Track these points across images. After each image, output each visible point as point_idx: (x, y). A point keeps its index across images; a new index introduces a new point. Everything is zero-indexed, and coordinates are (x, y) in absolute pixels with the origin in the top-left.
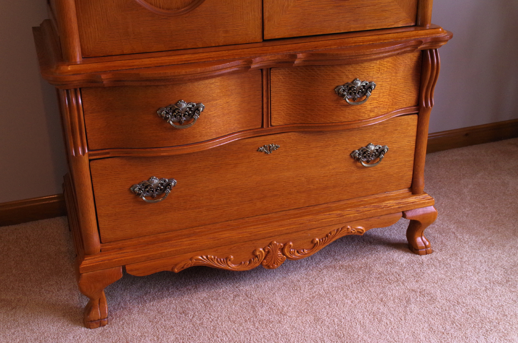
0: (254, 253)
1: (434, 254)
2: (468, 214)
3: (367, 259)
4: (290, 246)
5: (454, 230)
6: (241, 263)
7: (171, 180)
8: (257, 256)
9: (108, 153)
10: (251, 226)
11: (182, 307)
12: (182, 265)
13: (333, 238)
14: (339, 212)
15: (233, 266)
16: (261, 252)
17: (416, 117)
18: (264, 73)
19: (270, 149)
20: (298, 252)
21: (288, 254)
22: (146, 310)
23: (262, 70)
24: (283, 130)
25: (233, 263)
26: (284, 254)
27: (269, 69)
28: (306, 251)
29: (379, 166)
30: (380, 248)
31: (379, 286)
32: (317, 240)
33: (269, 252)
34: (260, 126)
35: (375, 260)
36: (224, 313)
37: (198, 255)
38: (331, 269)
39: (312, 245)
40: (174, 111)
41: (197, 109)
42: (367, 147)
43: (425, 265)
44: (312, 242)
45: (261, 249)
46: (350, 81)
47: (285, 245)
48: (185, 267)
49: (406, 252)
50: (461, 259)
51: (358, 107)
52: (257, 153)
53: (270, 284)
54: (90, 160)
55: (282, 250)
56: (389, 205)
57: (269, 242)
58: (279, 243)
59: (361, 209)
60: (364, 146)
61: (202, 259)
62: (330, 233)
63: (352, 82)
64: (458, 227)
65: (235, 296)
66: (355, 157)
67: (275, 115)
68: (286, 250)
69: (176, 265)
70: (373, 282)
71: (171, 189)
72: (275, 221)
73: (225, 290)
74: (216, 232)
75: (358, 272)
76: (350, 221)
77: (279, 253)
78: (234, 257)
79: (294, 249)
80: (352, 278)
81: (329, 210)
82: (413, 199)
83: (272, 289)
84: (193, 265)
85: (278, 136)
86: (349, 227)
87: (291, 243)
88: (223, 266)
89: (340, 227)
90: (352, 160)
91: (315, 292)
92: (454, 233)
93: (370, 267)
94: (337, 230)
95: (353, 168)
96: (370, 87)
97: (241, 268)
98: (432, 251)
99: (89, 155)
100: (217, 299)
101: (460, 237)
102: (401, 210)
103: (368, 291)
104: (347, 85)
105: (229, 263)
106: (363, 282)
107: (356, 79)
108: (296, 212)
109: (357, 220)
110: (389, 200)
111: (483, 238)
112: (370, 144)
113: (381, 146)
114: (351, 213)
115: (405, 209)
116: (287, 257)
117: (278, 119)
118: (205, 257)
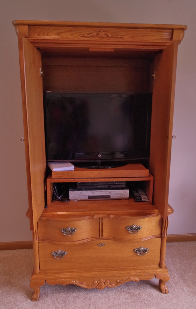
0: (93, 282)
1: (169, 294)
2: (190, 276)
3: (141, 291)
4: (108, 282)
5: (181, 283)
6: (88, 286)
7: (65, 252)
8: (94, 284)
9: (45, 241)
10: (94, 272)
11: (65, 299)
12: (66, 283)
13: (125, 281)
14: (128, 271)
15: (85, 286)
16: (96, 283)
17: (160, 239)
18: (100, 219)
19: (102, 245)
20: (111, 285)
21: (107, 285)
22: (53, 297)
23: (100, 218)
24: (107, 239)
25: (85, 285)
26: (105, 285)
27: (102, 218)
28: (114, 285)
29: (146, 255)
30: (148, 286)
31: (140, 306)
32: (119, 281)
33: (99, 283)
34: (99, 236)
35: (144, 292)
36: (78, 305)
37: (72, 280)
38: (125, 292)
39: (116, 283)
40: (66, 230)
41: (74, 230)
42: (140, 248)
43: (163, 299)
44: (117, 281)
45: (96, 282)
46: (131, 225)
47: (105, 281)
48: (67, 284)
49: (158, 290)
50: (179, 299)
51: (135, 234)
52: (97, 246)
53: (100, 295)
54: (39, 242)
55: (104, 283)
56: (149, 271)
57: (99, 279)
58: (103, 280)
59: (137, 271)
60: (139, 247)
61: (74, 282)
62: (124, 279)
63: (132, 226)
64: (183, 282)
65: (86, 298)
66: (135, 251)
67: (104, 233)
68: (106, 283)
69: (64, 283)
70: (139, 303)
71: (65, 255)
72: (103, 271)
73: (83, 294)
74: (80, 272)
75: (135, 297)
76: (132, 276)
77: (103, 284)
78: (86, 283)
79: (109, 283)
80: (131, 299)
81: (125, 270)
82: (159, 270)
83: (99, 297)
84: (70, 283)
85: (105, 241)
86: (132, 278)
87: (108, 281)
88: (81, 286)
89: (128, 277)
90: (134, 252)
91: (115, 303)
92: (181, 285)
93: (140, 295)
94: (127, 278)
95: (134, 255)
96: (139, 228)
97: (88, 288)
98: (169, 292)
99: (38, 241)
100: (78, 298)
101: (182, 287)
102: (154, 274)
103: (135, 307)
104: (130, 226)
105: (84, 285)
106: (135, 302)
107: (133, 225)
108: (112, 269)
109: (136, 276)
110: (149, 269)
111: (191, 290)
112: (141, 247)
113: (146, 248)
114: (133, 272)
115: (155, 274)
116: (106, 286)
117: (105, 234)
118: (75, 282)
